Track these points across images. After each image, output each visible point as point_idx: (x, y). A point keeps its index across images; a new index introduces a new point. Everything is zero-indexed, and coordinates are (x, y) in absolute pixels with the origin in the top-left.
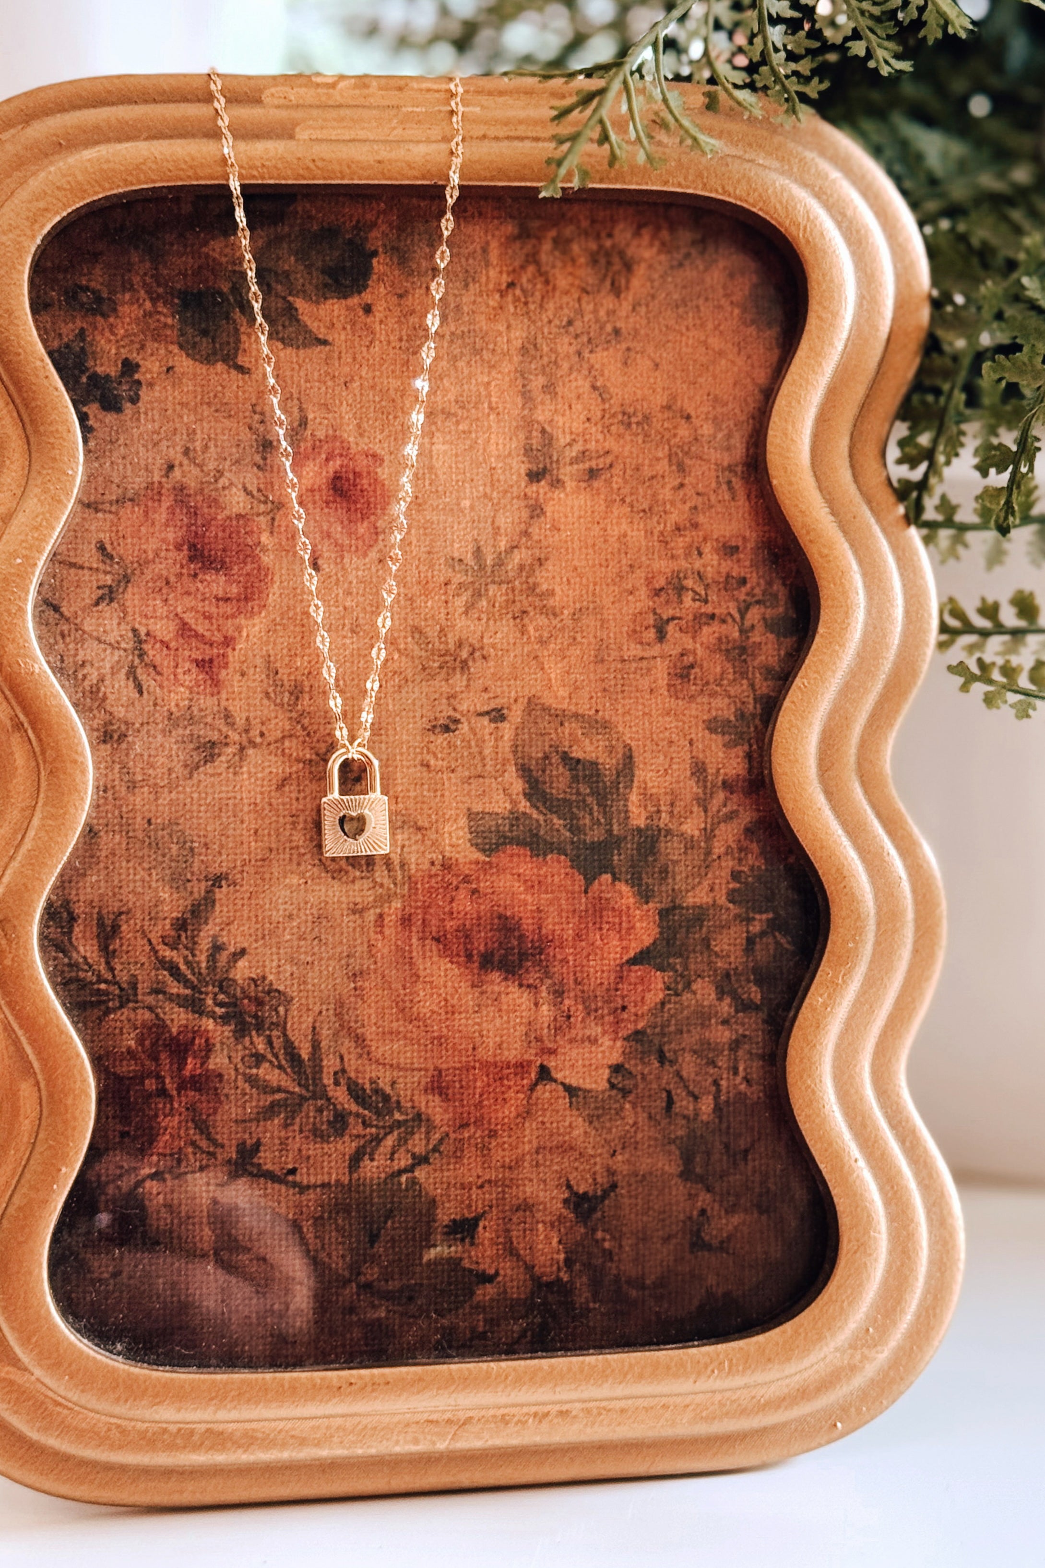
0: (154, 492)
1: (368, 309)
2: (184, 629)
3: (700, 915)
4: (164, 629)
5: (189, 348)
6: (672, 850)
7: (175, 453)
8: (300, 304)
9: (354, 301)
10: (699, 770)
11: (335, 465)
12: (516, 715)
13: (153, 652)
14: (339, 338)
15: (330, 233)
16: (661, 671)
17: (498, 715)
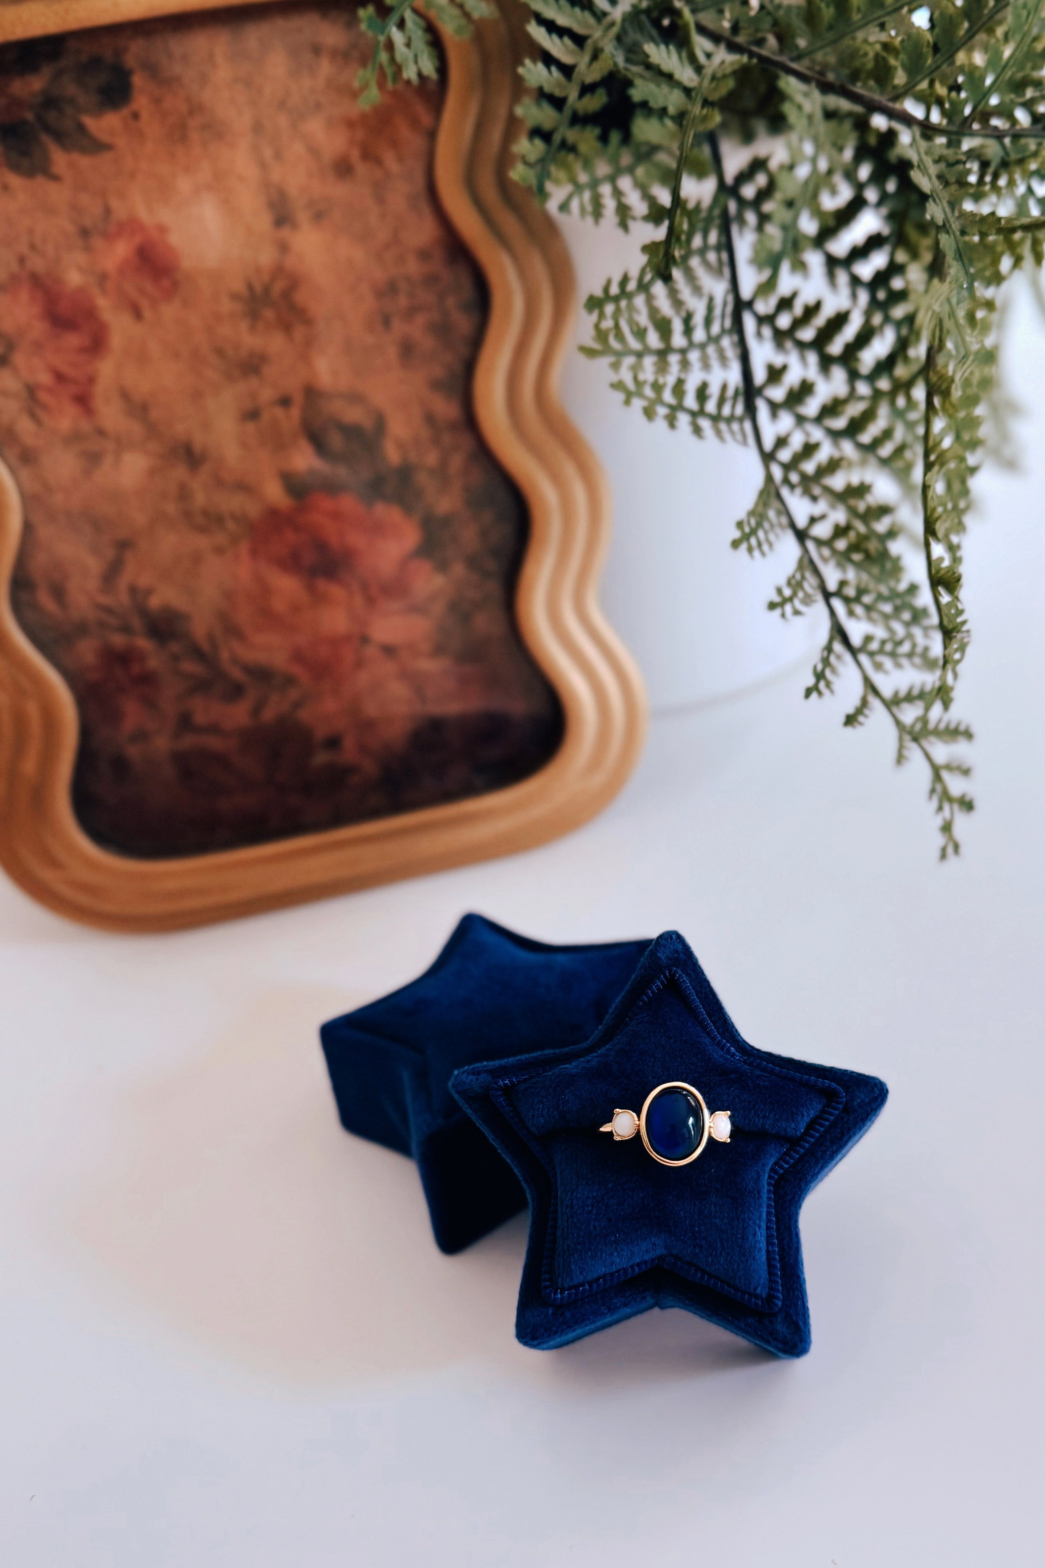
0: (14, 279)
1: (136, 116)
2: (60, 377)
3: (447, 521)
4: (44, 378)
5: (16, 168)
6: (422, 479)
7: (24, 249)
8: (89, 122)
9: (125, 112)
10: (430, 419)
11: (138, 239)
12: (298, 399)
13: (44, 397)
14: (121, 142)
15: (95, 63)
16: (392, 352)
17: (285, 402)
